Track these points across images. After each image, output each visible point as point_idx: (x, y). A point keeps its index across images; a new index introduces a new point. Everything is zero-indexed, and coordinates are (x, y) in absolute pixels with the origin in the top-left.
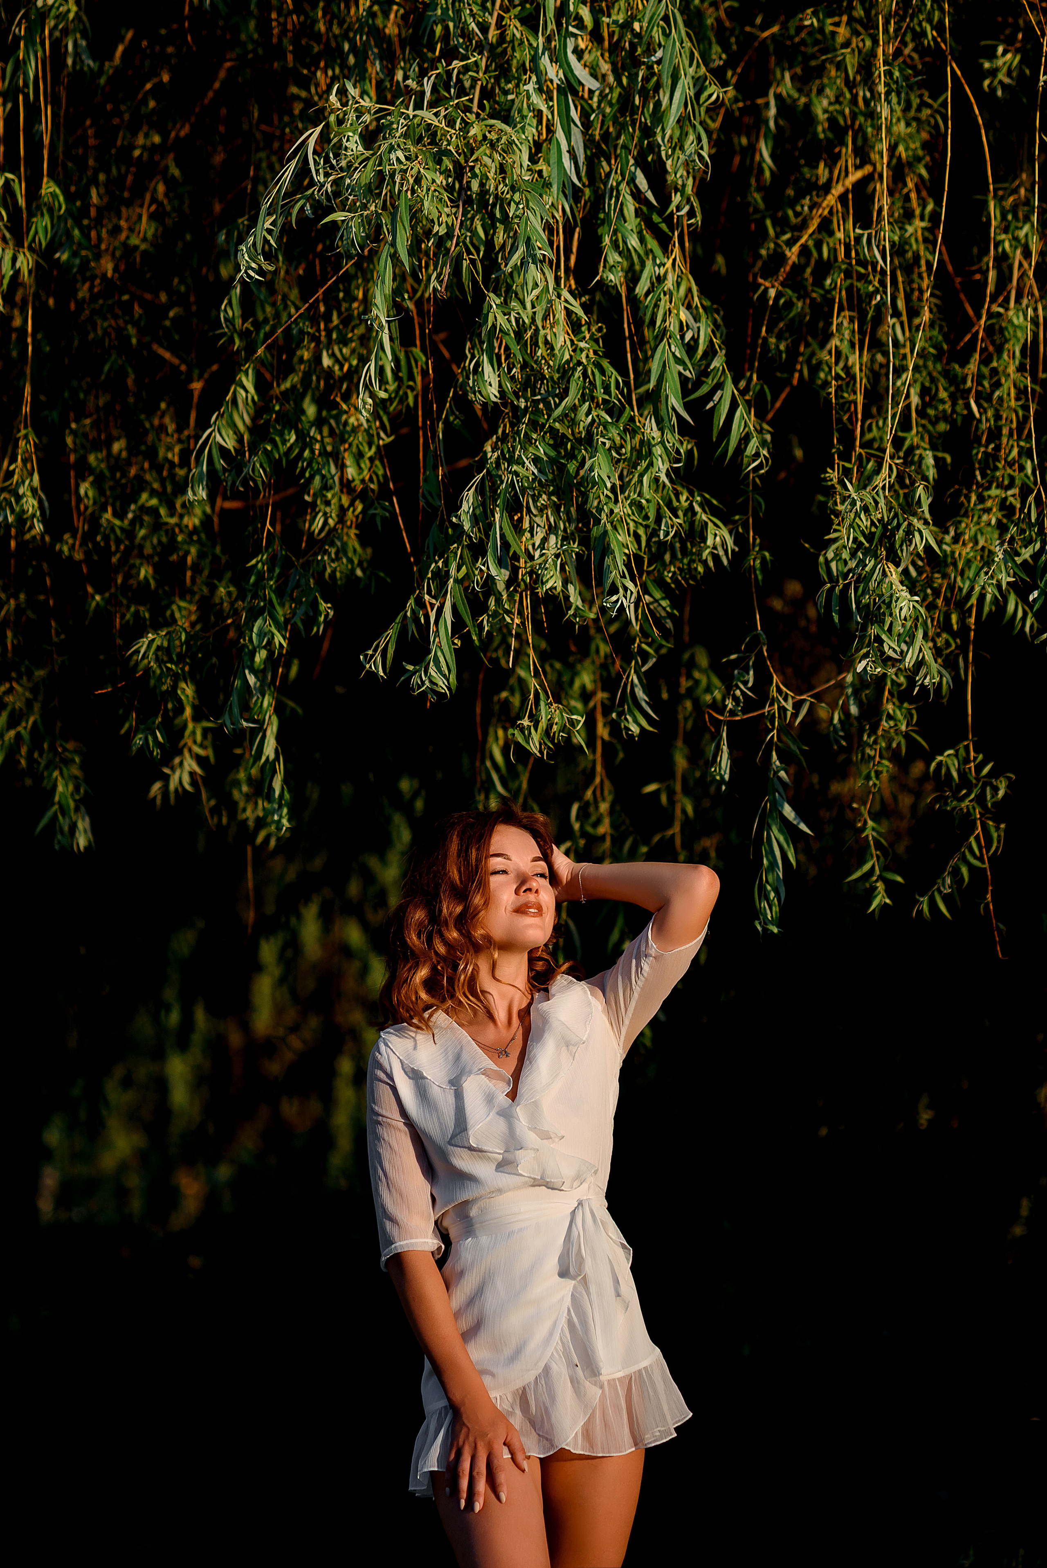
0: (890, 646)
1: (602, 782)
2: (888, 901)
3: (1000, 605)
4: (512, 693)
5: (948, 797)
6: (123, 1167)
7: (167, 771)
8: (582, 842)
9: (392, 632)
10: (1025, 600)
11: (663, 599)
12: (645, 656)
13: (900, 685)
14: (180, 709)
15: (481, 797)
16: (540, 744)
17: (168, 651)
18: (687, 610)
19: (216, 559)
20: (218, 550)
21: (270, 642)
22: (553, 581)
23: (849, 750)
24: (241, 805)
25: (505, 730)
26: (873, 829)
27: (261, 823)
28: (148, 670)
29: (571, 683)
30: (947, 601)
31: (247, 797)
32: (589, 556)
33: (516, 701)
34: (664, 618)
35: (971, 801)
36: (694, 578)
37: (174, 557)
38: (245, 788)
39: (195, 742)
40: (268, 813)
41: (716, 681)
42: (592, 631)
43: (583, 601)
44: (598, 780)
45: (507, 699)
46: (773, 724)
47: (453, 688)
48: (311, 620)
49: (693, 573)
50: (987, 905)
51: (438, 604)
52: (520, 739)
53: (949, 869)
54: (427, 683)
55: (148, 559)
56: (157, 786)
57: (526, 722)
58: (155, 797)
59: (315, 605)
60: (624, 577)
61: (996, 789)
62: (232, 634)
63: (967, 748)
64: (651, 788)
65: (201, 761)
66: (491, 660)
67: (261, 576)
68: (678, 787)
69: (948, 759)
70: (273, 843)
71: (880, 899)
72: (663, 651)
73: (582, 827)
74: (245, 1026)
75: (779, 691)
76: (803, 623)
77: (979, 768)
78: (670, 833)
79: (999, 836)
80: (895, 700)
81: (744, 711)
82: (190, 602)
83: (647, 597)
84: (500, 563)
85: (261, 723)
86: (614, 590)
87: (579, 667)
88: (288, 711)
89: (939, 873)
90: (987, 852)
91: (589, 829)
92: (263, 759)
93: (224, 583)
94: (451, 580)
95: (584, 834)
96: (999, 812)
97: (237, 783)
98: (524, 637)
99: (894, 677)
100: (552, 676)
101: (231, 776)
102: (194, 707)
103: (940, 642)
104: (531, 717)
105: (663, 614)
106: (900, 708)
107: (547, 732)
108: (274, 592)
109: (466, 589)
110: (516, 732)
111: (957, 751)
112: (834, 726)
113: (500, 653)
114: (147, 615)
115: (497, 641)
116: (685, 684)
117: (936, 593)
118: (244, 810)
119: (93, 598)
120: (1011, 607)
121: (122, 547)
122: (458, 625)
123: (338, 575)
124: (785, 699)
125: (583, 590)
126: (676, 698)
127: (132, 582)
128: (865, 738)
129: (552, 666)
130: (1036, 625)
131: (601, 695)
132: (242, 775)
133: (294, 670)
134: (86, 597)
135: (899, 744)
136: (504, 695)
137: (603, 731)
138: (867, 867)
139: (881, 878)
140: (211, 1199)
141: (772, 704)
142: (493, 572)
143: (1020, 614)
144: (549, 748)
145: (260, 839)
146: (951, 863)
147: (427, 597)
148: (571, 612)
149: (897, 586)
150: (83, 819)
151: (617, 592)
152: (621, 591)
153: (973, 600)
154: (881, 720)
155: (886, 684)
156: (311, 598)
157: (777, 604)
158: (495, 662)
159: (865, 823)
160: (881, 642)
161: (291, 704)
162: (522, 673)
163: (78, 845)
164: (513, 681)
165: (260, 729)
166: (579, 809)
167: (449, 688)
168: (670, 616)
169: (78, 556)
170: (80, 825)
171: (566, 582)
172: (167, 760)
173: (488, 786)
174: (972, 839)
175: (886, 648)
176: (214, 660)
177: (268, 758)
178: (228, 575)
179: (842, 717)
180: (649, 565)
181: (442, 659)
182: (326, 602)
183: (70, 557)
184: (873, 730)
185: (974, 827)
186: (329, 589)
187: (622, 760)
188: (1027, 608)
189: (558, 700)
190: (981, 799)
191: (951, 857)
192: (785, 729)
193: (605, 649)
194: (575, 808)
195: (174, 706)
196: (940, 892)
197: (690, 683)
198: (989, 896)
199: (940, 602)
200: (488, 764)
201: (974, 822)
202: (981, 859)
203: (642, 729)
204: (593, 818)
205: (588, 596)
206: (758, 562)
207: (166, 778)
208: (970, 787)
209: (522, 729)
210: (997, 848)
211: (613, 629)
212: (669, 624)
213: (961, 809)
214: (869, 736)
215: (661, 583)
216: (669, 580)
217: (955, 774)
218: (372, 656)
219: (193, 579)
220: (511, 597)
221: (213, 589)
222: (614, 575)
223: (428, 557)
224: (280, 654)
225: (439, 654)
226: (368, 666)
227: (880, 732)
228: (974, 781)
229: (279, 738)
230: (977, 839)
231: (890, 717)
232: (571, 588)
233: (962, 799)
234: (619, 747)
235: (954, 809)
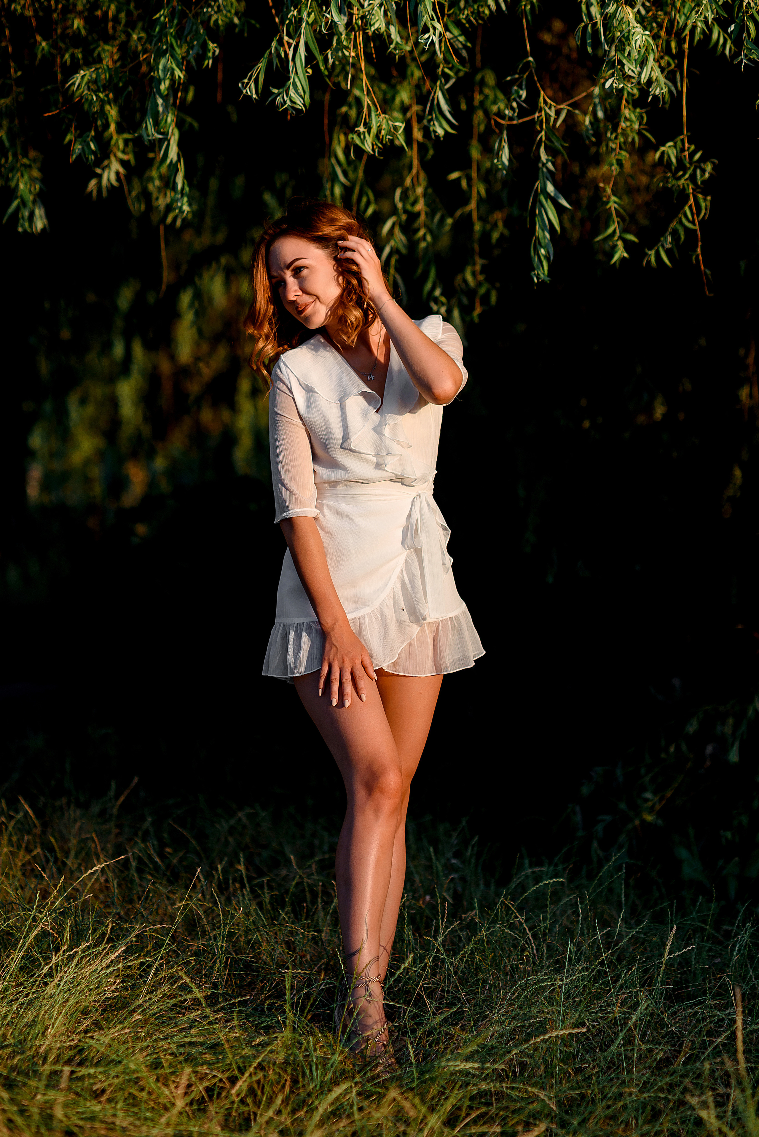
0: (630, 68)
1: (418, 173)
2: (626, 255)
3: (707, 36)
4: (350, 107)
5: (669, 177)
6: (87, 463)
7: (98, 171)
8: (404, 217)
9: (262, 65)
10: (725, 31)
11: (460, 35)
12: (447, 77)
13: (633, 95)
14: (107, 126)
15: (328, 185)
16: (373, 145)
17: (95, 82)
18: (479, 42)
19: (129, 14)
20: (132, 6)
21: (172, 74)
22: (378, 23)
23: (598, 144)
24: (155, 195)
25: (346, 135)
26: (615, 202)
27: (169, 208)
28: (81, 97)
29: (393, 99)
30: (669, 32)
31: (159, 189)
32: (405, 4)
33: (353, 113)
34: (461, 49)
35: (686, 180)
36: (482, 19)
37: (99, 13)
38: (157, 183)
39: (118, 149)
40: (174, 201)
41: (501, 96)
42: (408, 60)
43: (401, 38)
44: (414, 171)
45: (346, 113)
46: (541, 127)
47: (307, 105)
48: (201, 57)
49: (482, 15)
50: (697, 256)
51: (294, 43)
52: (358, 141)
53: (670, 230)
54: (288, 103)
55: (80, 14)
56: (93, 183)
57: (361, 129)
58: (92, 192)
59: (204, 47)
60: (433, 19)
61: (703, 171)
62: (144, 69)
63: (683, 141)
64: (454, 176)
65: (124, 163)
66: (334, 84)
67: (164, 26)
68: (474, 174)
69: (670, 150)
70: (179, 222)
71: (620, 253)
72: (461, 74)
73: (404, 207)
74: (172, 357)
75: (545, 102)
76: (565, 50)
77: (692, 155)
78: (468, 208)
79: (706, 205)
80: (631, 107)
81: (520, 117)
82: (113, 46)
83: (448, 33)
84: (340, 11)
85: (165, 134)
86: (426, 30)
87: (399, 87)
88: (187, 126)
89: (663, 233)
90: (698, 217)
91: (409, 207)
92: (168, 161)
93: (137, 31)
94: (304, 25)
95: (405, 211)
96: (706, 188)
97: (151, 179)
98: (358, 66)
99: (630, 90)
100: (380, 95)
101: (147, 174)
102: (118, 125)
103: (663, 63)
104: (366, 124)
105: (460, 46)
106: (634, 112)
107: (377, 136)
108: (174, 37)
109: (315, 31)
110: (355, 137)
111: (675, 143)
112: (586, 126)
113: (341, 78)
114: (80, 56)
115: (338, 69)
116: (478, 98)
117: (660, 26)
118: (157, 199)
119: (40, 44)
120: (715, 36)
121: (60, 6)
122: (310, 59)
123: (220, 22)
124: (550, 108)
125: (401, 29)
126: (471, 109)
127: (69, 31)
128: (609, 135)
129: (379, 88)
130: (733, 48)
131: (416, 108)
132: (154, 173)
133: (190, 95)
134: (35, 43)
135: (633, 140)
136: (344, 109)
137: (418, 135)
138: (610, 231)
139: (621, 238)
140: (152, 484)
141: (540, 111)
142: (336, 19)
143: (721, 41)
144: (379, 147)
145: (169, 220)
146: (672, 226)
147: (286, 38)
148: (392, 46)
149: (633, 23)
150: (40, 209)
151: (428, 31)
152: (431, 30)
153: (687, 32)
154: (620, 121)
155: (623, 95)
156: (201, 41)
157: (547, 38)
158: (337, 85)
159: (609, 197)
160: (623, 65)
161: (189, 120)
162: (357, 92)
163: (36, 228)
164: (351, 99)
165: (166, 138)
166: (402, 193)
167: (304, 105)
168: (465, 47)
169: (29, 13)
170: (37, 212)
171: (388, 24)
172: (98, 163)
173: (334, 178)
174: (687, 208)
175: (626, 69)
176: (130, 88)
177: (171, 161)
178: (140, 25)
179: (592, 120)
180: (449, 10)
181: (298, 84)
182: (213, 43)
183: (22, 14)
184: (615, 129)
185: (688, 199)
186: (213, 33)
187: (433, 156)
188: (726, 36)
189: (384, 112)
190: (693, 178)
191: (671, 221)
192: (552, 130)
193: (418, 73)
194: (398, 193)
195: (102, 123)
196: (663, 246)
197: (482, 98)
198: (699, 250)
199: (663, 33)
200: (333, 161)
201: (688, 196)
202: (693, 223)
203: (446, 132)
204: (412, 199)
205: (405, 34)
206: (528, 7)
207: (100, 177)
208: (685, 170)
209: (359, 134)
210: (705, 214)
211: (424, 58)
212: (464, 53)
213: (679, 186)
214: (611, 134)
215: (458, 24)
216: (464, 21)
217: (674, 160)
218: (247, 83)
219: (114, 28)
220: (348, 35)
221: (129, 36)
222: (426, 19)
223: (287, 8)
224: (179, 83)
225: (297, 80)
226: (244, 91)
227: (619, 131)
228: (688, 165)
229: (180, 145)
230: (690, 208)
231: (626, 119)
232: (392, 29)
233: (679, 178)
234: (430, 146)
235: (673, 186)
